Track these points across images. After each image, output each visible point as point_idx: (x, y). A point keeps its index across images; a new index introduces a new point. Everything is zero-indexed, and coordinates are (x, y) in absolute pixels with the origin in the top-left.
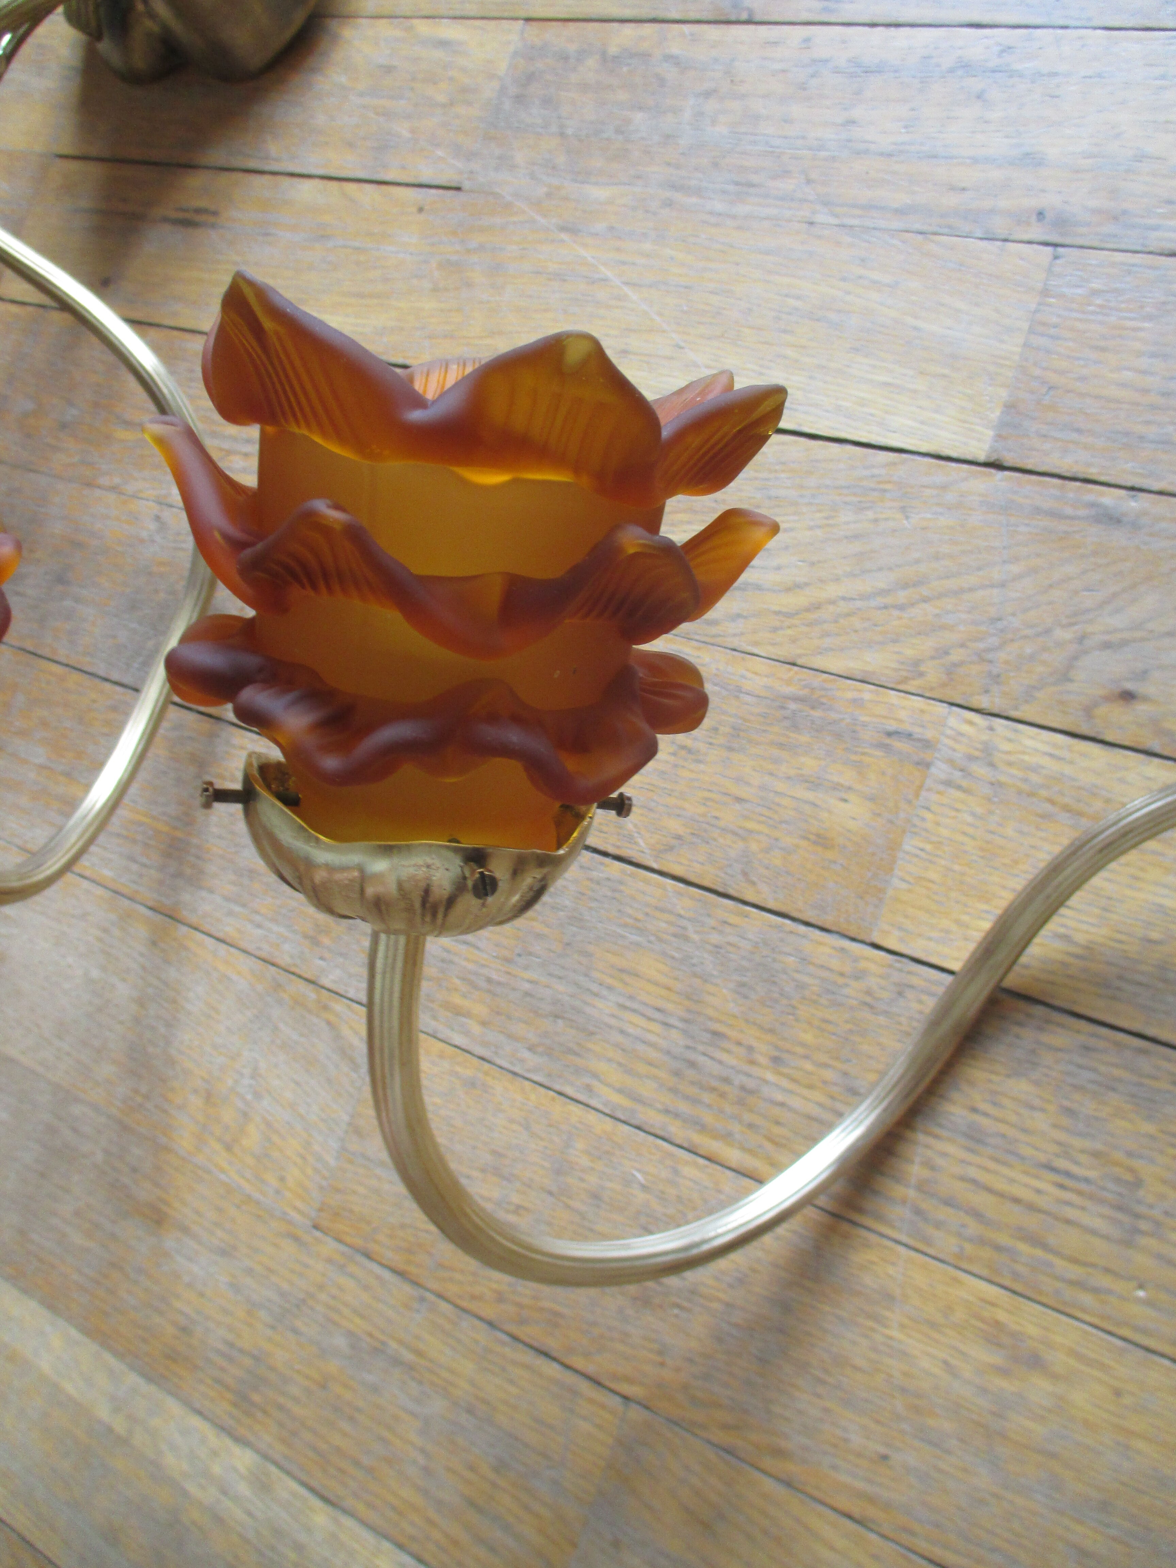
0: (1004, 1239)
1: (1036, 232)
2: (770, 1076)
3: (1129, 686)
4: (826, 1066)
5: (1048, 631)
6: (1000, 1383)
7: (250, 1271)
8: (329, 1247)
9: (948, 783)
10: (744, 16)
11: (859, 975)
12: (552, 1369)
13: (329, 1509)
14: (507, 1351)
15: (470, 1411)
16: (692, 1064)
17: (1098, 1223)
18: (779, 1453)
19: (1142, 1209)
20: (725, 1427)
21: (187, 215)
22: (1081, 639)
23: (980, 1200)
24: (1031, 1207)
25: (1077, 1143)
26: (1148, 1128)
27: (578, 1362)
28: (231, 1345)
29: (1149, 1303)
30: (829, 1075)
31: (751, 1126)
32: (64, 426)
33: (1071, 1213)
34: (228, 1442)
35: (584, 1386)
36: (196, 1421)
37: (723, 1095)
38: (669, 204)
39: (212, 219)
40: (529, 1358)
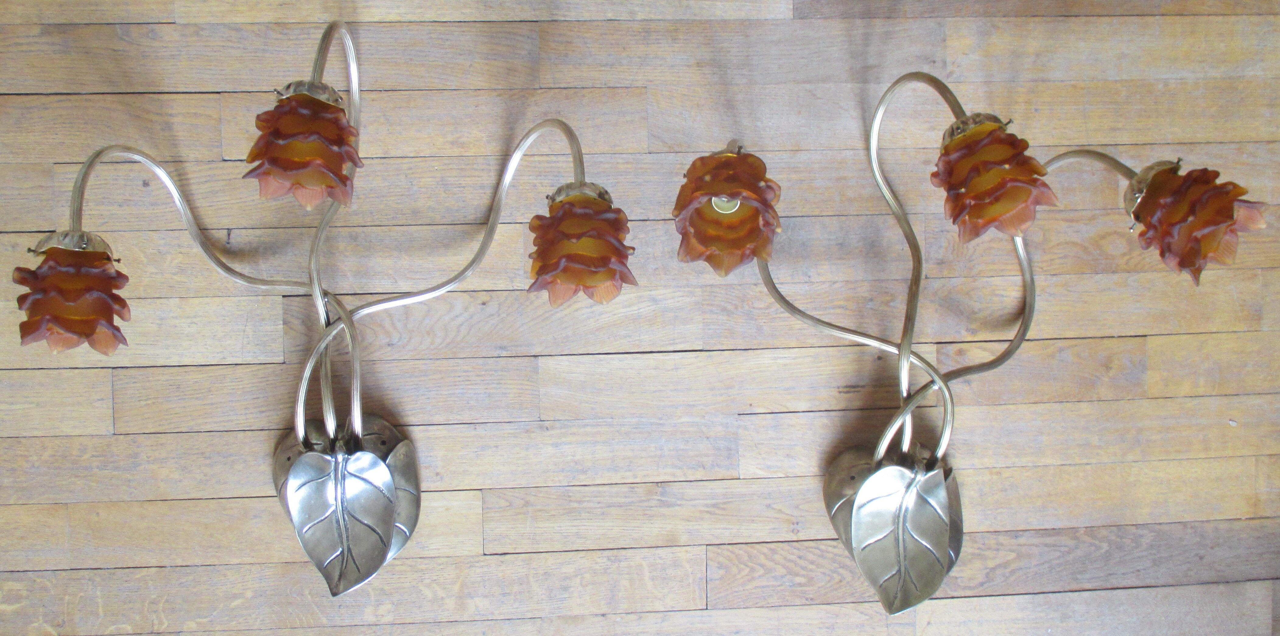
0: (468, 167)
1: (547, 424)
2: (535, 181)
3: (484, 306)
4: (523, 190)
5: (507, 315)
6: (457, 135)
7: (661, 66)
8: (639, 84)
9: (518, 270)
10: (659, 484)
11: (523, 214)
12: (562, 86)
13: (609, 19)
14: (576, 84)
15: (580, 64)
16: (556, 176)
17: (449, 179)
18: (499, 95)
19: (442, 186)
20: (515, 94)
21: (853, 390)
22: (499, 315)
23: (477, 173)
24: (465, 176)
25: (460, 195)
26: (446, 205)
27: (556, 91)
28: (658, 43)
29: (434, 167)
30: (521, 187)
31: (535, 167)
32: (871, 300)
33: (457, 179)
34: (647, 18)
35: (552, 86)
36: (660, 17)
37: (545, 172)
38: (661, 419)
39: (841, 390)
40: (570, 86)
